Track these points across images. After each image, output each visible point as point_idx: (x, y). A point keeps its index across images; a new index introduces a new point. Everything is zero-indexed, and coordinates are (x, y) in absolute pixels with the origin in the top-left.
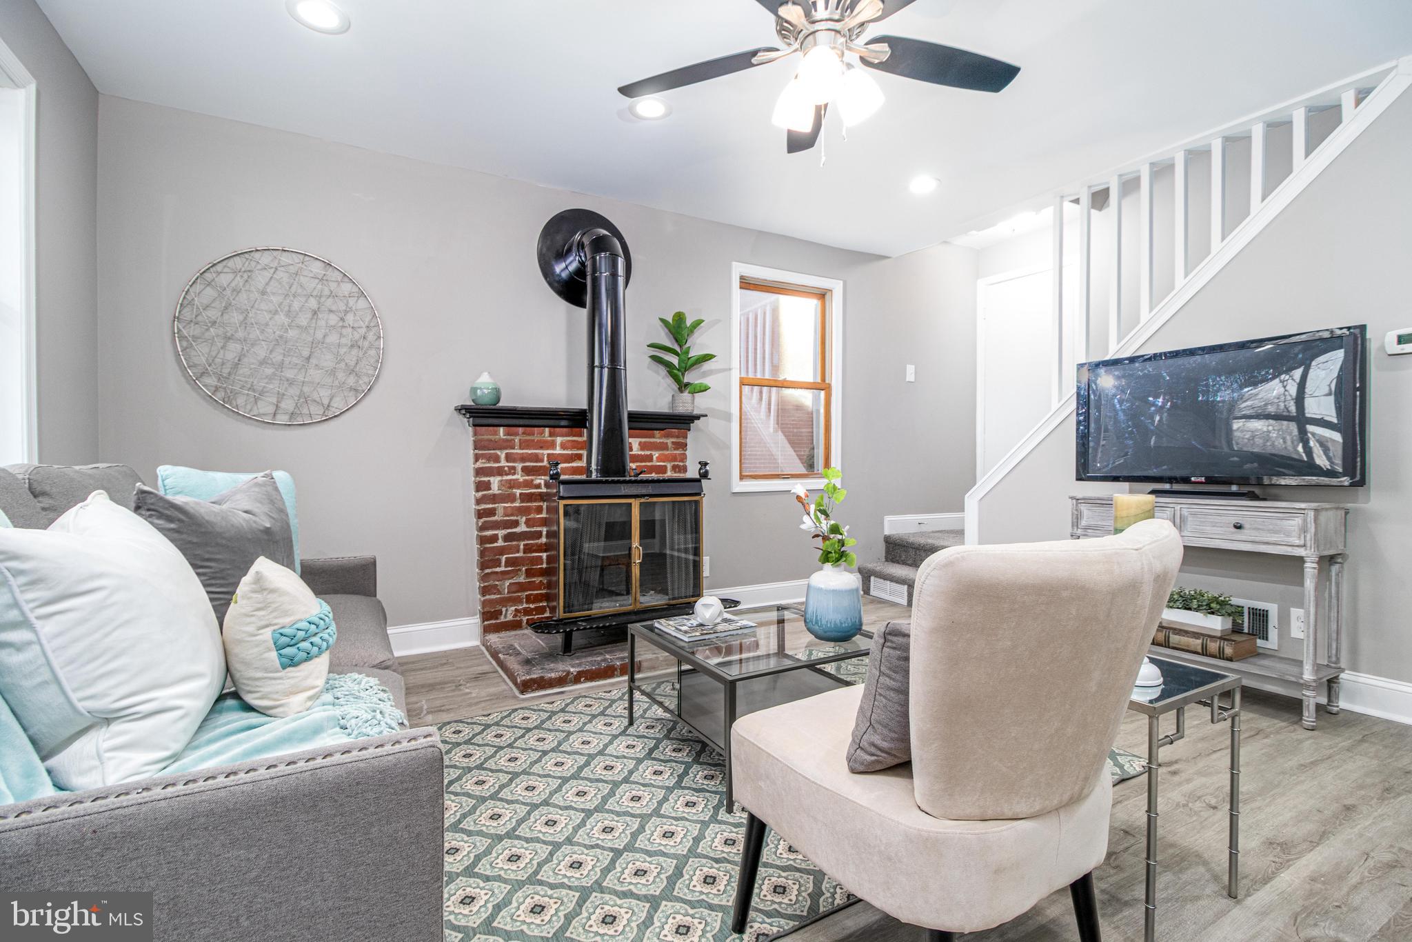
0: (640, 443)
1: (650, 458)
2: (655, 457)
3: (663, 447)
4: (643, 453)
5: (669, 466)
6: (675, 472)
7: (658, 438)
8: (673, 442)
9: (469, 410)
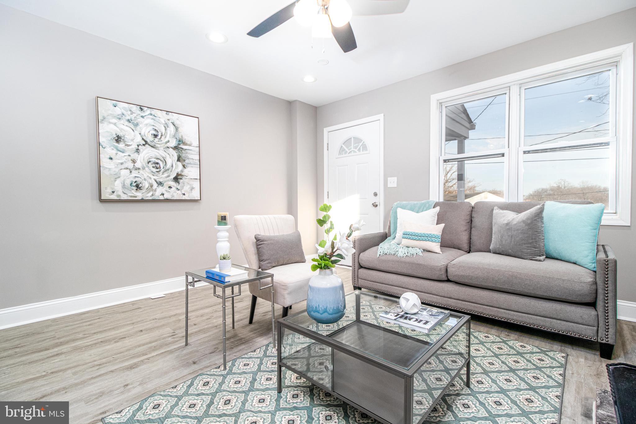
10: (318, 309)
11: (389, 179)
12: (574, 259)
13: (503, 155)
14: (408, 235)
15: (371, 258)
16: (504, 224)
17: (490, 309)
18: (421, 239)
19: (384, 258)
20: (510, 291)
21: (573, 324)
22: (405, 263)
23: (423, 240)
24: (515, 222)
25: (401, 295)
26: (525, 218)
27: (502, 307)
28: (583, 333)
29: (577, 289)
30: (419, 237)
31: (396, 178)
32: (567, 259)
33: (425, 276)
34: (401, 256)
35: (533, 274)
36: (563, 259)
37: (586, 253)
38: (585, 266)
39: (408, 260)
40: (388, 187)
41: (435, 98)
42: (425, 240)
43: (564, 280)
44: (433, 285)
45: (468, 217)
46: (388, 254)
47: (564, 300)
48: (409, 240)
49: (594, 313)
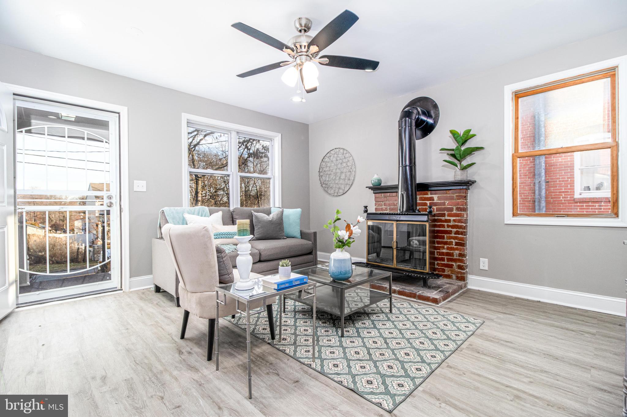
0: (438, 197)
1: (444, 204)
2: (446, 203)
3: (452, 198)
4: (440, 202)
5: (454, 208)
6: (458, 211)
7: (449, 194)
8: (457, 196)
9: (370, 188)
11: (135, 182)
23: (230, 238)
24: (271, 220)
31: (145, 182)
32: (293, 236)
36: (291, 237)
38: (299, 238)
41: (186, 117)
49: (312, 256)
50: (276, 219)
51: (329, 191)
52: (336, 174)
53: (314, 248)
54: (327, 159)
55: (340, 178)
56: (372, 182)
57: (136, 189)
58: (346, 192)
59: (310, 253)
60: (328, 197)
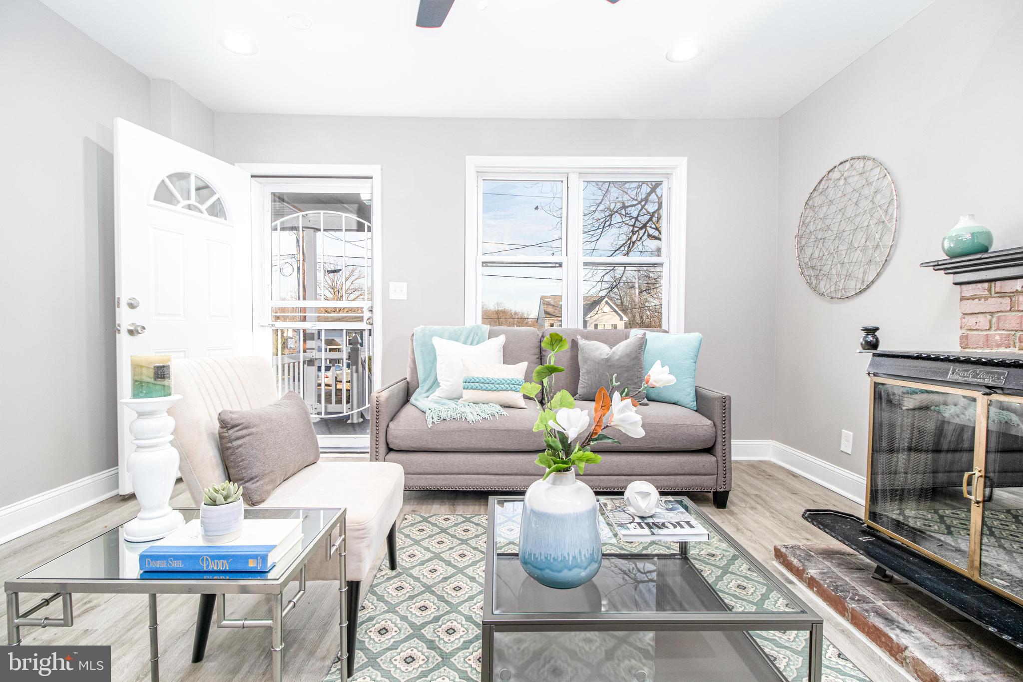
9: (938, 266)
10: (579, 561)
11: (392, 284)
12: (675, 398)
13: (560, 265)
14: (478, 383)
15: (415, 430)
16: (603, 359)
17: (609, 479)
18: (500, 388)
19: (443, 427)
20: (632, 449)
21: (695, 477)
22: (484, 431)
23: (502, 390)
24: (617, 357)
25: (527, 487)
26: (629, 351)
27: (624, 472)
28: (705, 485)
29: (701, 435)
30: (497, 386)
31: (405, 284)
32: (668, 399)
33: (516, 448)
34: (474, 420)
35: (657, 422)
36: (662, 399)
37: (689, 390)
38: (688, 406)
39: (486, 425)
40: (391, 298)
41: (472, 162)
42: (506, 390)
43: (688, 426)
44: (530, 460)
45: (537, 351)
46: (447, 419)
47: (683, 450)
48: (480, 392)
49: (714, 459)
50: (621, 357)
51: (822, 287)
52: (839, 236)
53: (720, 439)
54: (818, 200)
55: (851, 247)
56: (946, 245)
57: (392, 297)
58: (868, 287)
59: (709, 450)
60: (818, 301)
